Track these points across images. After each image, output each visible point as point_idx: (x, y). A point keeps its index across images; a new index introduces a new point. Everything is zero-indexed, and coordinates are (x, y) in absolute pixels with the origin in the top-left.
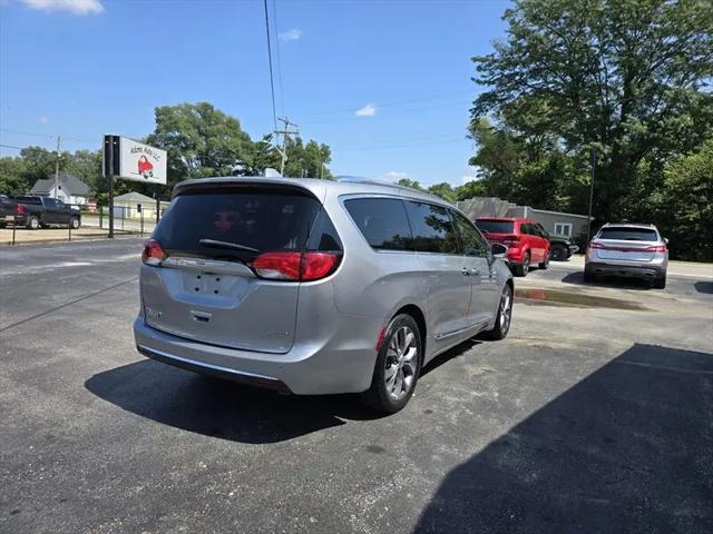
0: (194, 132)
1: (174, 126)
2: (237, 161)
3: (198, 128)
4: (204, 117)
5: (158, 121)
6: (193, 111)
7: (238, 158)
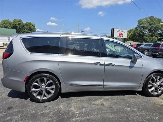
0: (147, 24)
1: (142, 23)
2: (160, 30)
3: (149, 23)
4: (151, 20)
5: (138, 23)
6: (148, 19)
7: (160, 29)
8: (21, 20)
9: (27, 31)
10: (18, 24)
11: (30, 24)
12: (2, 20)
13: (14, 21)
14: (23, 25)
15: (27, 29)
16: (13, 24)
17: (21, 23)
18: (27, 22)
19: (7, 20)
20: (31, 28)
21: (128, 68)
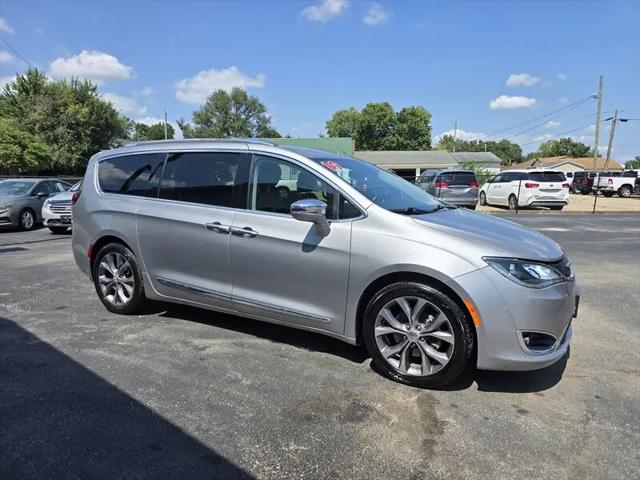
8: (387, 105)
9: (401, 139)
10: (375, 119)
11: (413, 114)
12: (334, 113)
13: (365, 112)
14: (391, 120)
15: (400, 135)
16: (362, 122)
17: (385, 116)
18: (404, 110)
19: (349, 109)
20: (414, 129)
21: (299, 250)
